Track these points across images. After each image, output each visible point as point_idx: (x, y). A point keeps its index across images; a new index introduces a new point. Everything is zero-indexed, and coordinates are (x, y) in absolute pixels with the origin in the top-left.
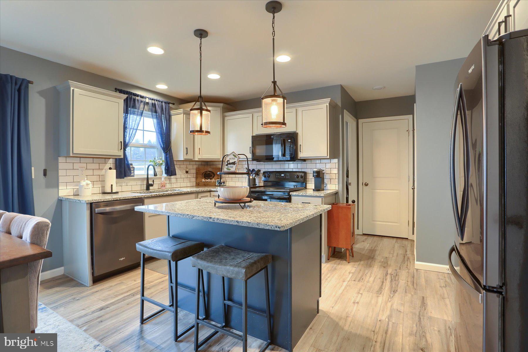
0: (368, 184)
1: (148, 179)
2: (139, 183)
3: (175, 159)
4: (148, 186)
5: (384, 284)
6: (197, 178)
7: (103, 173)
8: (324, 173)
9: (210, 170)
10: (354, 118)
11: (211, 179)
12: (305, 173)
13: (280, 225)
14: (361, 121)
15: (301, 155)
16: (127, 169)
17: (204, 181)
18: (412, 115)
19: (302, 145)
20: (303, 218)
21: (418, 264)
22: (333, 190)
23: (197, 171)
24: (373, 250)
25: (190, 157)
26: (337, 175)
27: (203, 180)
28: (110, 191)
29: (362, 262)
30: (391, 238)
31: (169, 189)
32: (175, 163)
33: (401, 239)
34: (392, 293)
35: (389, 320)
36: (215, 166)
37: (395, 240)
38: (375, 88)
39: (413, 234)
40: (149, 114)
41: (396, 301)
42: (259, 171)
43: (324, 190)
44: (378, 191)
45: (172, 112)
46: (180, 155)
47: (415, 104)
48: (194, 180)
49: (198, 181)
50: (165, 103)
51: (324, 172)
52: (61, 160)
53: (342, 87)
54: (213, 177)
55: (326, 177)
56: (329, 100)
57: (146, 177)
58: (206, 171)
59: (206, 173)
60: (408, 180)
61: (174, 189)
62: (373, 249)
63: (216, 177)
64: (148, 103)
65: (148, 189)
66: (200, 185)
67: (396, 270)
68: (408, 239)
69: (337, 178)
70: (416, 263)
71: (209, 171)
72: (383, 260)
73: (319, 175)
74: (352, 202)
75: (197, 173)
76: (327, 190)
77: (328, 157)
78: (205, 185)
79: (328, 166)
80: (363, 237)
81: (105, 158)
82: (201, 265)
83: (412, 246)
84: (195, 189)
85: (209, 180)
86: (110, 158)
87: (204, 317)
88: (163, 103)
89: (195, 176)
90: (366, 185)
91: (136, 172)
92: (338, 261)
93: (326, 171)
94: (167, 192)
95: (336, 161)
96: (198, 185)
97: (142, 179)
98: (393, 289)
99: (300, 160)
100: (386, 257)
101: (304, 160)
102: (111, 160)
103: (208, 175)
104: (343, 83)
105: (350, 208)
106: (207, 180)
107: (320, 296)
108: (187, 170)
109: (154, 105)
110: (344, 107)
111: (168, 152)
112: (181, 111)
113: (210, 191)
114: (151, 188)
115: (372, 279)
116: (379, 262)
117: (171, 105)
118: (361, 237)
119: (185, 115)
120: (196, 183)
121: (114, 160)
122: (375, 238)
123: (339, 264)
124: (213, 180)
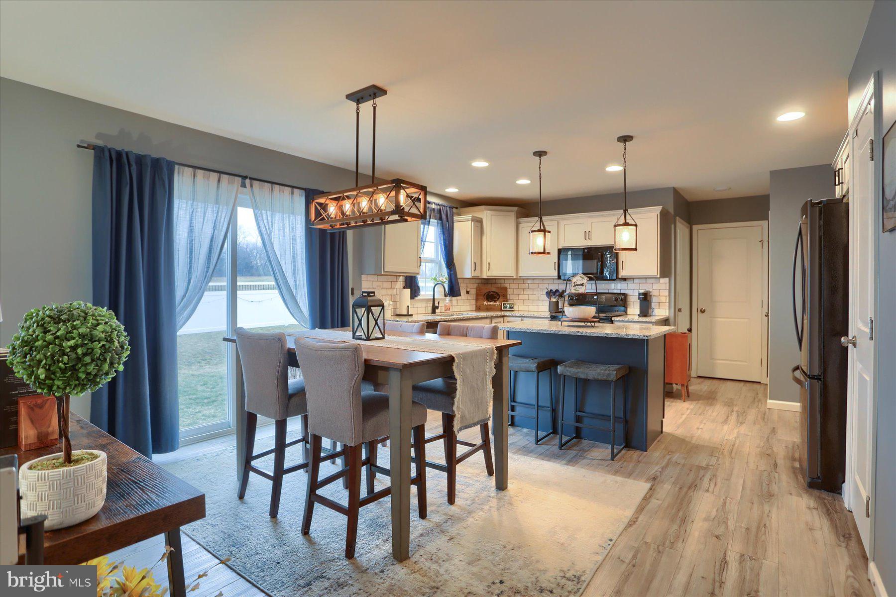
0: (705, 311)
1: (434, 299)
2: (424, 304)
3: (459, 276)
4: (434, 309)
5: (730, 418)
6: (477, 300)
7: (394, 292)
8: (651, 296)
9: (494, 290)
10: (685, 224)
11: (495, 301)
12: (625, 295)
13: (647, 335)
14: (695, 227)
15: (622, 273)
16: (417, 288)
17: (487, 304)
18: (767, 221)
19: (624, 261)
20: (659, 333)
21: (771, 403)
22: (663, 316)
23: (478, 292)
24: (713, 392)
25: (477, 274)
26: (668, 297)
27: (485, 303)
28: (406, 313)
29: (700, 402)
30: (737, 382)
31: (455, 313)
32: (460, 281)
33: (751, 383)
34: (739, 424)
35: (736, 439)
36: (498, 285)
37: (742, 384)
38: (717, 189)
39: (767, 377)
40: (434, 222)
41: (743, 429)
42: (564, 292)
43: (651, 316)
44: (719, 319)
45: (456, 218)
46: (466, 271)
47: (769, 212)
48: (474, 302)
49: (479, 304)
50: (450, 207)
51: (651, 294)
52: (364, 277)
53: (674, 188)
54: (499, 298)
55: (654, 300)
56: (660, 208)
57: (432, 298)
58: (489, 292)
59: (488, 294)
60: (761, 306)
61: (462, 313)
62: (713, 390)
63: (501, 299)
64: (434, 209)
65: (434, 312)
66: (481, 308)
67: (744, 409)
68: (760, 382)
69: (667, 301)
70: (769, 401)
71: (493, 292)
72: (727, 400)
73: (645, 299)
74: (688, 330)
75: (477, 294)
76: (655, 316)
77: (659, 276)
78: (488, 309)
79: (656, 286)
80: (698, 379)
81: (396, 276)
82: (570, 372)
83: (765, 389)
84: (475, 314)
85: (492, 303)
86: (400, 276)
87: (551, 431)
88: (448, 208)
89: (475, 298)
90: (703, 311)
91: (422, 293)
92: (672, 400)
93: (654, 293)
94: (453, 317)
95: (667, 280)
96: (478, 309)
97: (428, 300)
98: (740, 421)
99: (622, 279)
100: (731, 398)
101: (625, 279)
102: (401, 277)
103: (491, 297)
104: (675, 186)
105: (687, 337)
106: (490, 303)
107: (664, 418)
108: (468, 290)
109: (440, 211)
110: (677, 214)
111: (452, 268)
112: (469, 217)
113: (503, 316)
114: (437, 311)
115: (715, 414)
116: (722, 402)
117: (454, 210)
118: (696, 379)
119: (473, 223)
120: (476, 306)
121: (404, 278)
122: (715, 381)
123: (673, 402)
124: (498, 303)
